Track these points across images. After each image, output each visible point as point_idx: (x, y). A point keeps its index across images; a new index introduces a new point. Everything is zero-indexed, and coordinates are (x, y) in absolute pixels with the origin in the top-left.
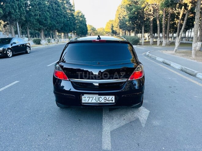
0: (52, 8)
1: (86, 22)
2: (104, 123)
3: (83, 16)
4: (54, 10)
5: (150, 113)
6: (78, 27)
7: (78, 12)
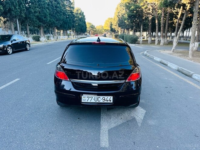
0: (52, 5)
1: (85, 20)
2: (102, 122)
3: (82, 14)
4: (53, 7)
5: (146, 113)
6: (77, 24)
7: (77, 9)
